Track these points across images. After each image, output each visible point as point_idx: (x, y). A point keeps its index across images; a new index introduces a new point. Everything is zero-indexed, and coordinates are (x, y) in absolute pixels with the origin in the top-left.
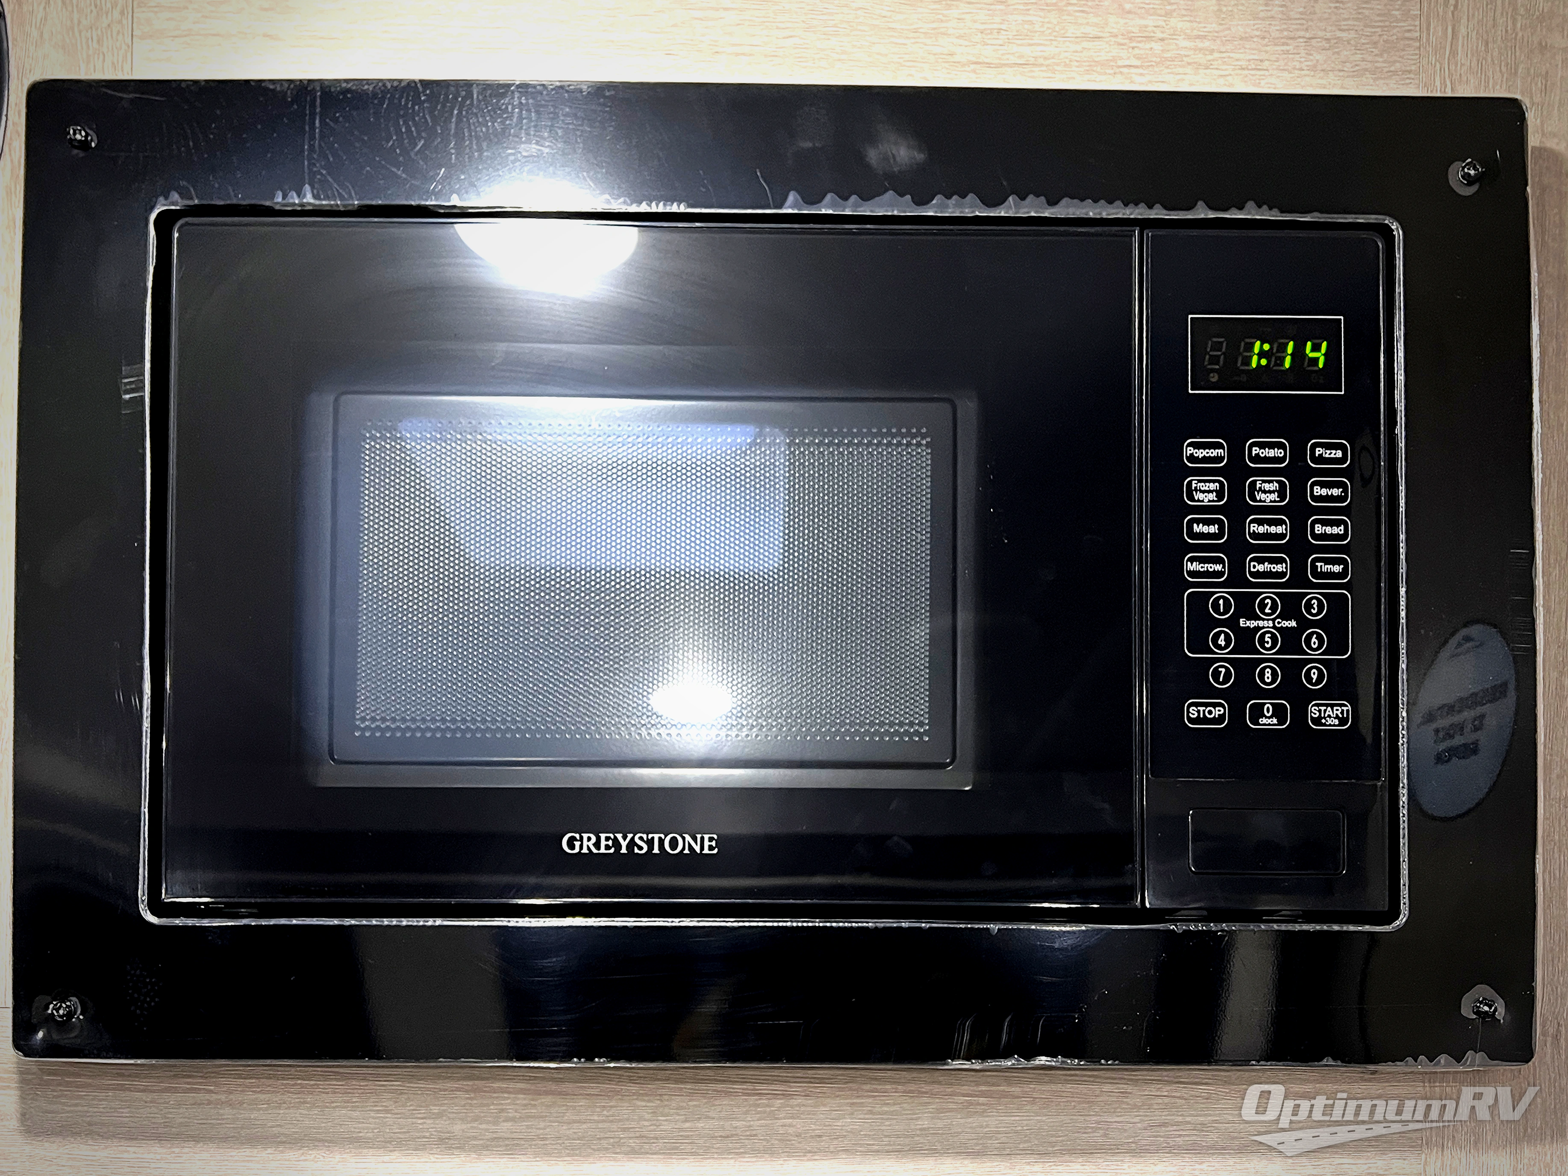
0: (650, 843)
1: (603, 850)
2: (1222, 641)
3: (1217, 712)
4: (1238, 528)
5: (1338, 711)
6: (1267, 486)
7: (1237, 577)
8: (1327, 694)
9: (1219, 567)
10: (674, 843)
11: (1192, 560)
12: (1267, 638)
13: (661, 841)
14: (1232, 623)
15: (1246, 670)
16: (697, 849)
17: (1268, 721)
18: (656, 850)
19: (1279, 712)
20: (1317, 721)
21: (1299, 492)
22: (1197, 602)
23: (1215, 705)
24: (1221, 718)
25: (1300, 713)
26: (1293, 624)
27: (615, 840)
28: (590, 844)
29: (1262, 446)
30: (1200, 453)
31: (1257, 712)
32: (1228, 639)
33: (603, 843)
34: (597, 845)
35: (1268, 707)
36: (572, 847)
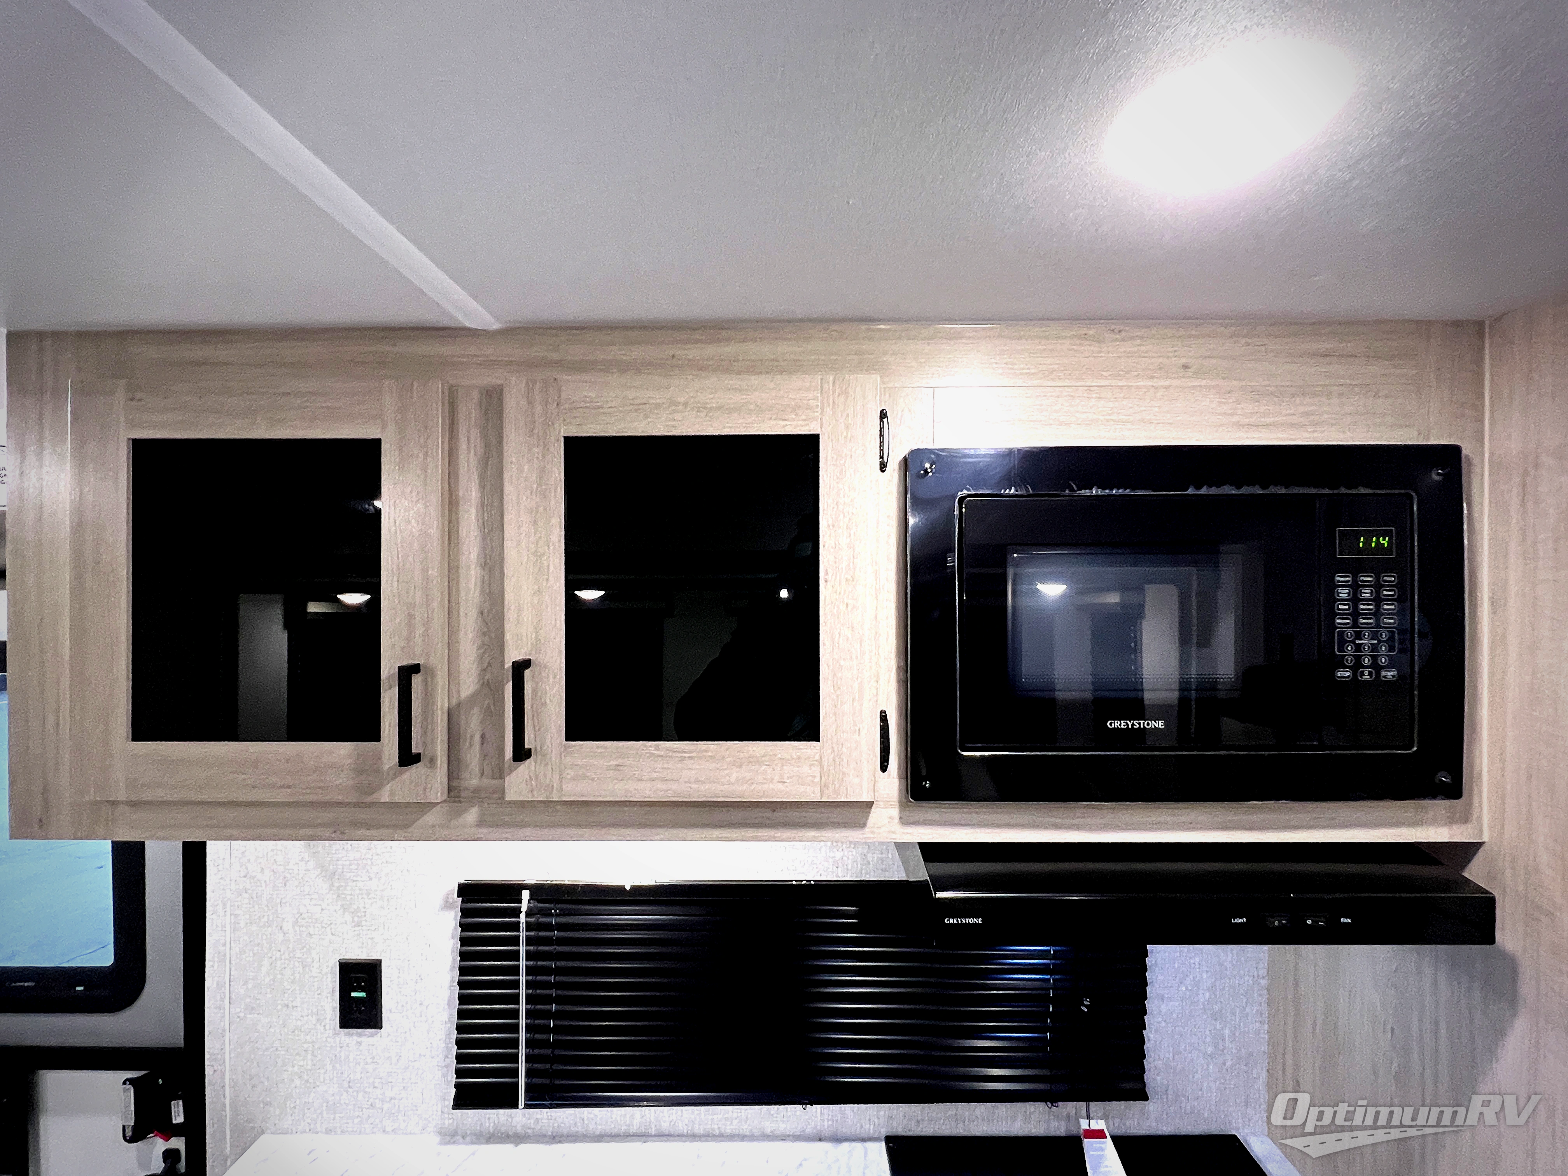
0: (1139, 724)
1: (1122, 727)
2: (1349, 649)
3: (1348, 674)
4: (1356, 607)
5: (1392, 673)
6: (1366, 591)
7: (1355, 624)
8: (1388, 667)
9: (1348, 621)
10: (1148, 724)
11: (1338, 619)
12: (1366, 647)
13: (1144, 723)
14: (1353, 642)
15: (1358, 659)
16: (1157, 726)
17: (1366, 677)
18: (1142, 726)
19: (1370, 674)
20: (1384, 677)
21: (1378, 593)
22: (1341, 634)
23: (1347, 671)
24: (1349, 676)
25: (1378, 674)
26: (1376, 642)
27: (1127, 723)
28: (1118, 725)
29: (1365, 576)
30: (1341, 579)
31: (1362, 674)
32: (1352, 648)
33: (1123, 724)
34: (1120, 725)
35: (1366, 673)
36: (1111, 725)
